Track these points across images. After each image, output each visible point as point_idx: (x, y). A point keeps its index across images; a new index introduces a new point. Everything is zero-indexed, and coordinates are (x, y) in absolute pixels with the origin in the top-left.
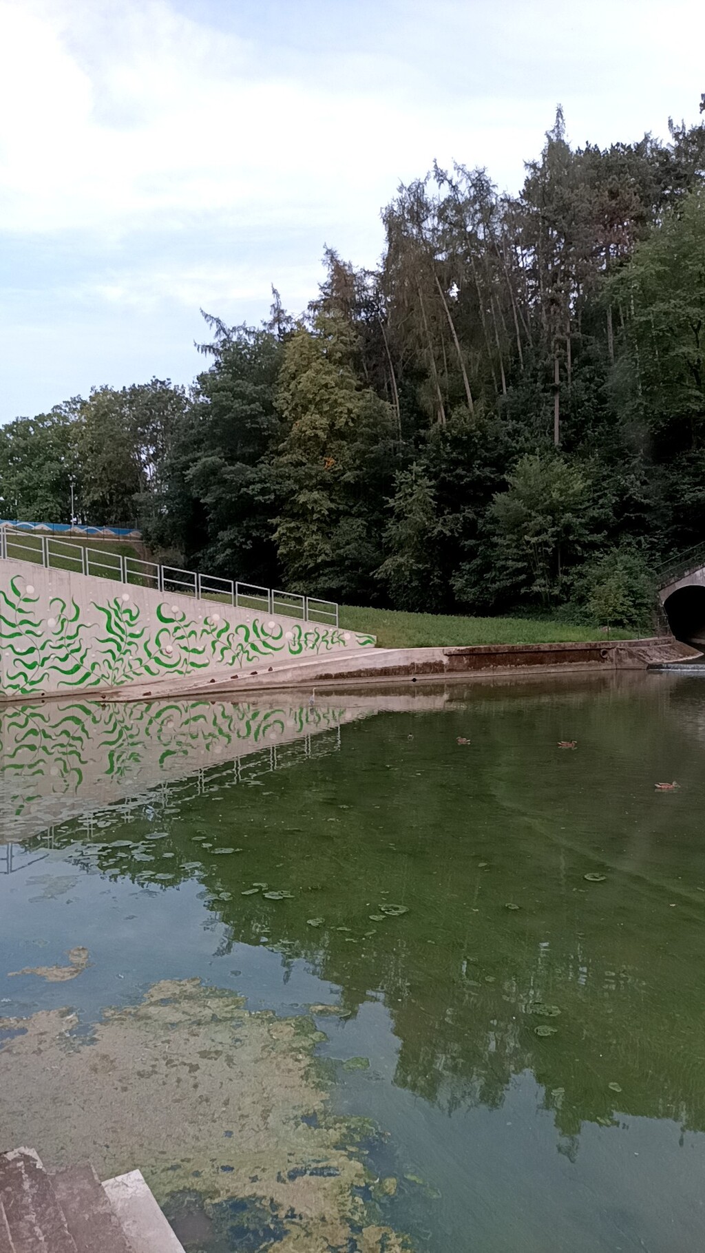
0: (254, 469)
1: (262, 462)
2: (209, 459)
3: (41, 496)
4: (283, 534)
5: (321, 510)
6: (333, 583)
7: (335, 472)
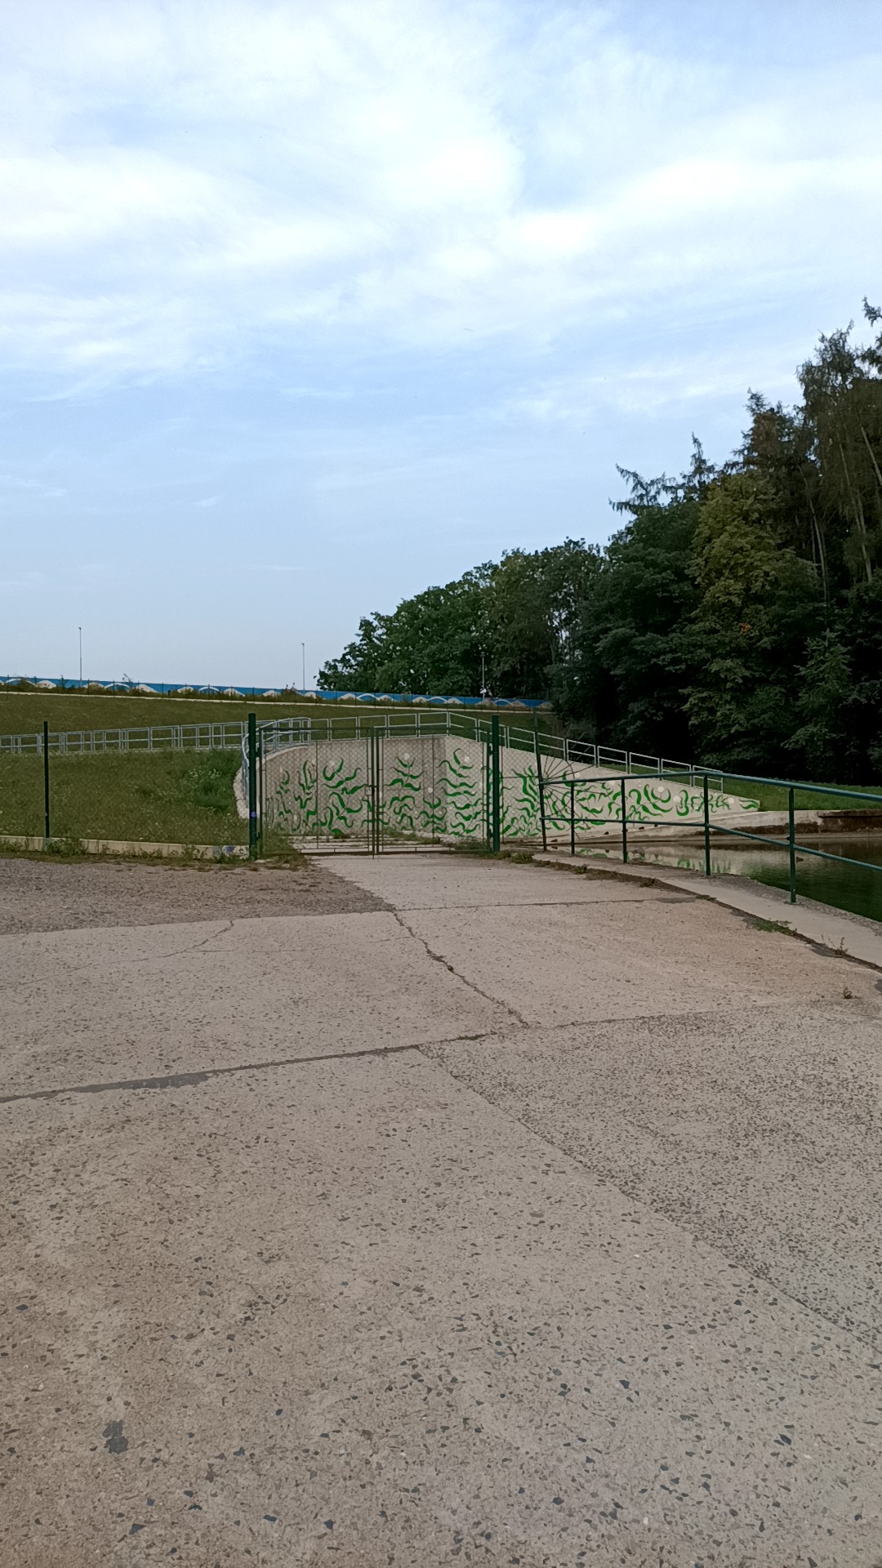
0: (664, 639)
1: (674, 631)
2: (620, 630)
3: (452, 669)
4: (695, 705)
5: (735, 679)
6: (748, 754)
7: (751, 638)
